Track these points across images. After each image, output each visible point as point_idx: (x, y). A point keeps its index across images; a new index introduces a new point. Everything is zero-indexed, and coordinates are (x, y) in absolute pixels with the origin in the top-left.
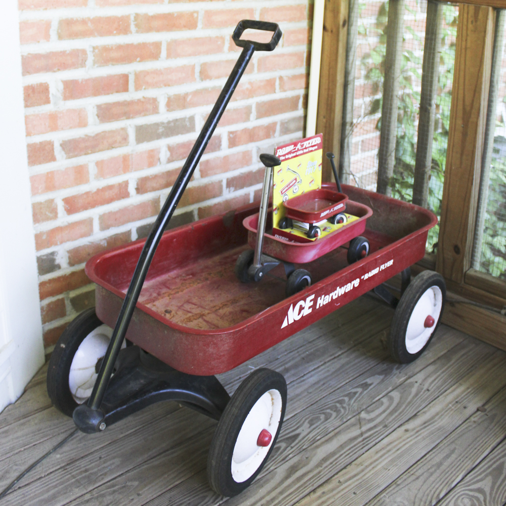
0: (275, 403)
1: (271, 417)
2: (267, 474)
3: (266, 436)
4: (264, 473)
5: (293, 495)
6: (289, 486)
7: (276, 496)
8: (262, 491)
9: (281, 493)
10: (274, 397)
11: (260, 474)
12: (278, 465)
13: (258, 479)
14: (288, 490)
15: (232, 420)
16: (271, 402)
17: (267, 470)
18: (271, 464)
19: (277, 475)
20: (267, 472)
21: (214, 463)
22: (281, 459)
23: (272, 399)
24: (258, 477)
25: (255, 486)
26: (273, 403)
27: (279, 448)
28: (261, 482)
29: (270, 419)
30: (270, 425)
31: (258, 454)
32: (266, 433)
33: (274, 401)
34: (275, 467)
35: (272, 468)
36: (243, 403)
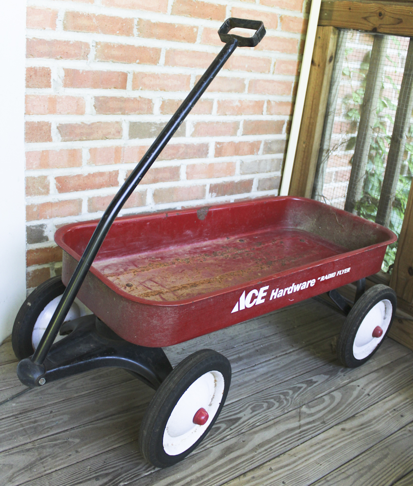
0: (218, 385)
1: (213, 398)
2: (203, 451)
3: (203, 415)
4: (199, 450)
5: (223, 475)
6: (221, 466)
7: (207, 473)
8: (195, 467)
9: (212, 471)
10: (217, 379)
11: (195, 450)
12: (215, 444)
13: (193, 455)
14: (220, 470)
15: (168, 394)
16: (214, 384)
17: (203, 447)
18: (209, 442)
19: (212, 453)
20: (203, 449)
21: (145, 433)
22: (219, 439)
23: (215, 381)
24: (193, 452)
25: (189, 461)
26: (216, 385)
27: (218, 428)
28: (196, 458)
30: (210, 405)
31: (195, 431)
32: (203, 412)
34: (212, 446)
35: (208, 446)
36: (181, 379)
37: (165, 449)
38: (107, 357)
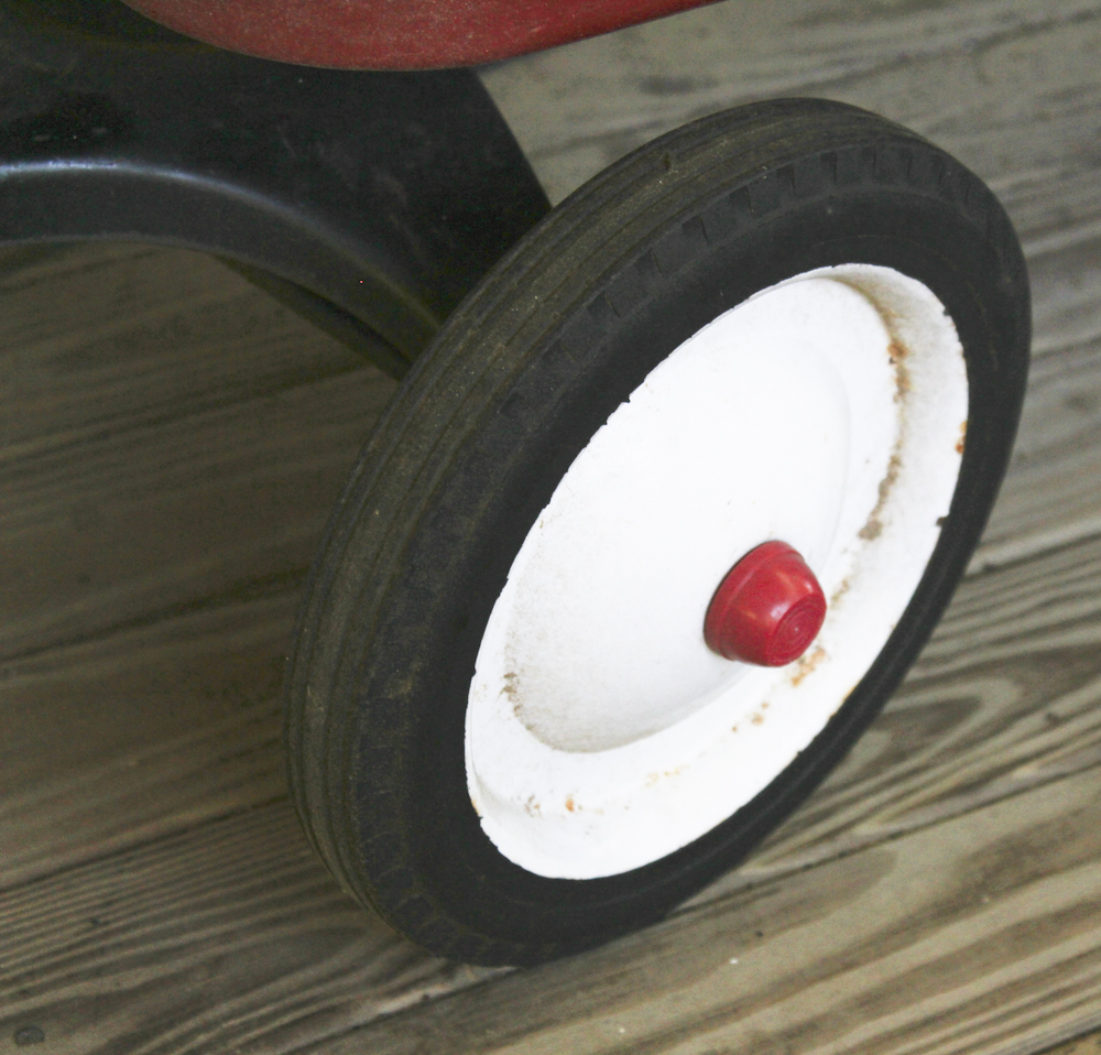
0: (917, 383)
1: (891, 478)
2: (822, 863)
3: (777, 594)
4: (793, 852)
5: (951, 1030)
6: (945, 970)
7: (824, 1017)
8: (744, 969)
9: (871, 1003)
10: (907, 337)
11: (766, 856)
12: (921, 817)
13: (749, 887)
14: (930, 992)
15: (470, 424)
16: (890, 372)
17: (830, 836)
18: (872, 802)
19: (885, 880)
20: (825, 850)
21: (317, 705)
22: (948, 784)
23: (898, 350)
24: (752, 870)
25: (709, 926)
26: (903, 383)
27: (958, 710)
28: (762, 906)
29: (883, 490)
30: (871, 531)
31: (758, 720)
33: (908, 364)
34: (894, 827)
35: (866, 830)
36: (568, 313)
37: (488, 826)
38: (54, 166)
